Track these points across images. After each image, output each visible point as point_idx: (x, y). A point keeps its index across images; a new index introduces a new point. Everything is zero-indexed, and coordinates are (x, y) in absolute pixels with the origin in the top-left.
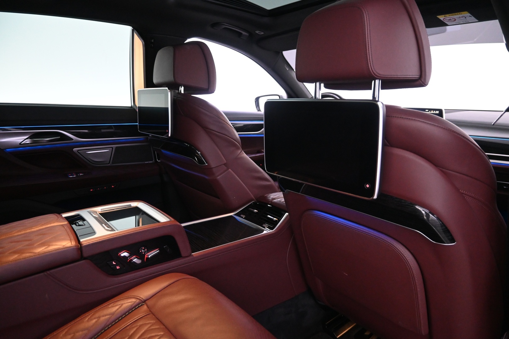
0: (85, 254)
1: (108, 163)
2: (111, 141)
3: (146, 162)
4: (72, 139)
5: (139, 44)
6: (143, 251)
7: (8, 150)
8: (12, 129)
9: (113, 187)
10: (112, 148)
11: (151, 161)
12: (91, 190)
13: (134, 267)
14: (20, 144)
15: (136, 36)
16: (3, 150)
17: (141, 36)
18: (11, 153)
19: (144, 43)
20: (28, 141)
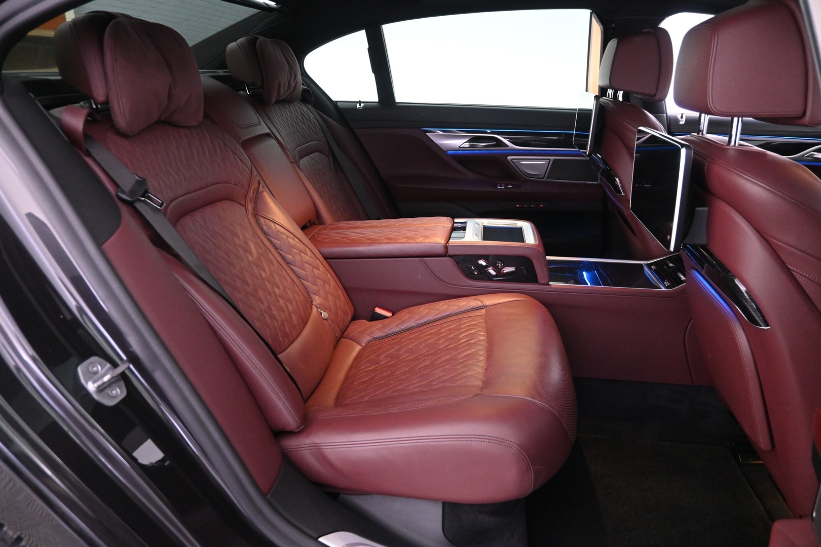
0: (450, 253)
1: (542, 177)
2: (550, 152)
3: (588, 182)
4: (507, 146)
5: (597, 29)
6: (499, 265)
7: (449, 152)
8: (457, 131)
9: (541, 206)
10: (550, 160)
11: (596, 181)
12: (518, 206)
13: (490, 278)
14: (459, 147)
15: (594, 20)
16: (445, 151)
17: (601, 20)
18: (451, 155)
19: (603, 29)
20: (467, 145)
